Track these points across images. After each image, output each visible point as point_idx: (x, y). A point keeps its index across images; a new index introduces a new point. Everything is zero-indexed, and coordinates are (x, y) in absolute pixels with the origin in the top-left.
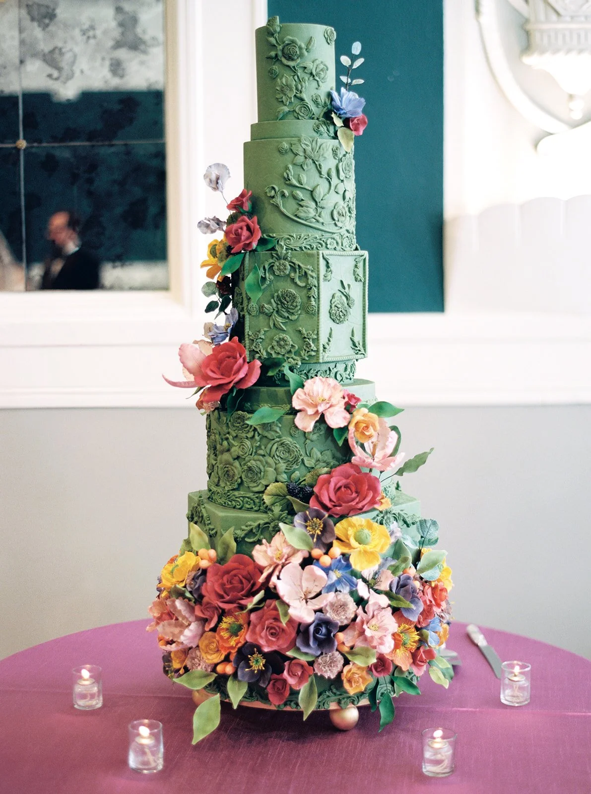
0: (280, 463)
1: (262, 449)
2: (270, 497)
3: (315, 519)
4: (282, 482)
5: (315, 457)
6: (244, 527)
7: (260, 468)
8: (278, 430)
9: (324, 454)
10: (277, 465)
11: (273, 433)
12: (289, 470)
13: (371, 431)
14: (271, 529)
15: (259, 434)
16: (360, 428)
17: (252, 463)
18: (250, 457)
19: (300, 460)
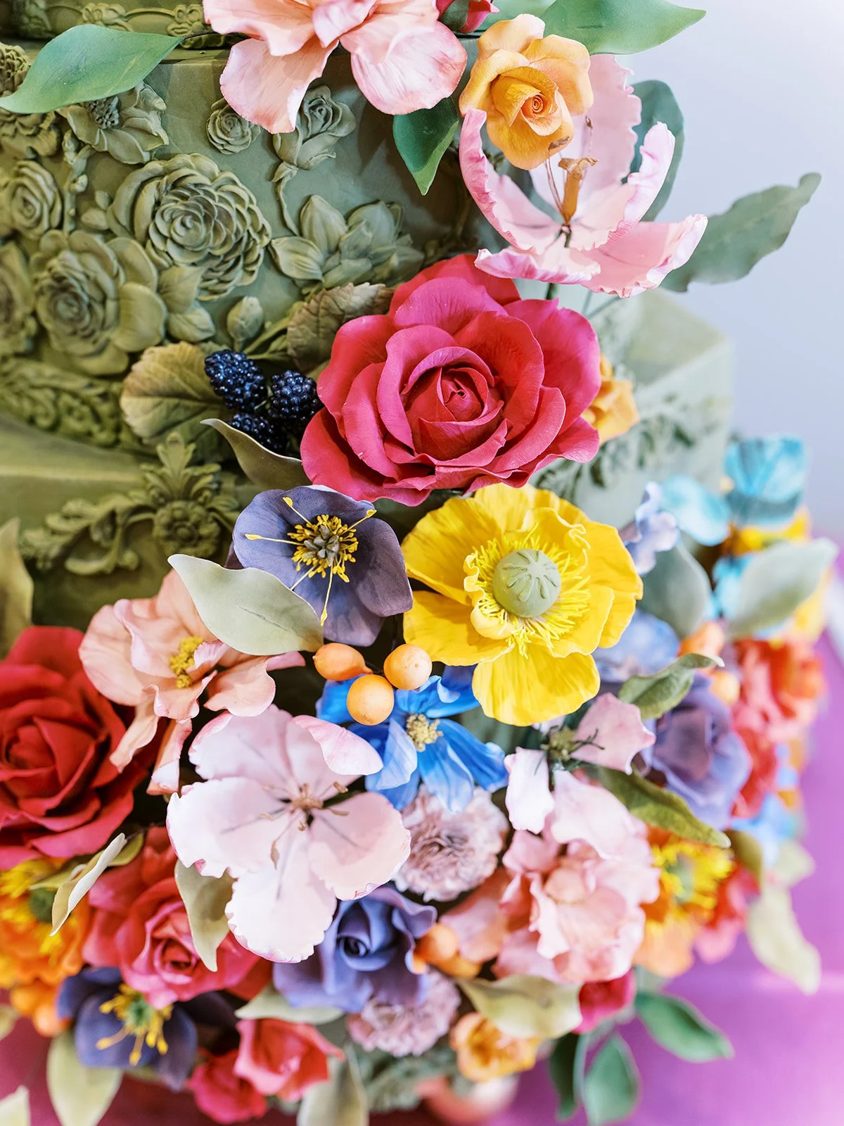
0: (174, 264)
1: (96, 206)
2: (149, 402)
3: (323, 521)
4: (193, 343)
5: (319, 233)
6: (54, 521)
7: (97, 285)
8: (154, 124)
9: (359, 222)
10: (165, 274)
11: (135, 139)
12: (215, 293)
13: (561, 117)
14: (159, 531)
15: (80, 146)
16: (511, 106)
17: (67, 264)
18: (55, 237)
19: (259, 251)
